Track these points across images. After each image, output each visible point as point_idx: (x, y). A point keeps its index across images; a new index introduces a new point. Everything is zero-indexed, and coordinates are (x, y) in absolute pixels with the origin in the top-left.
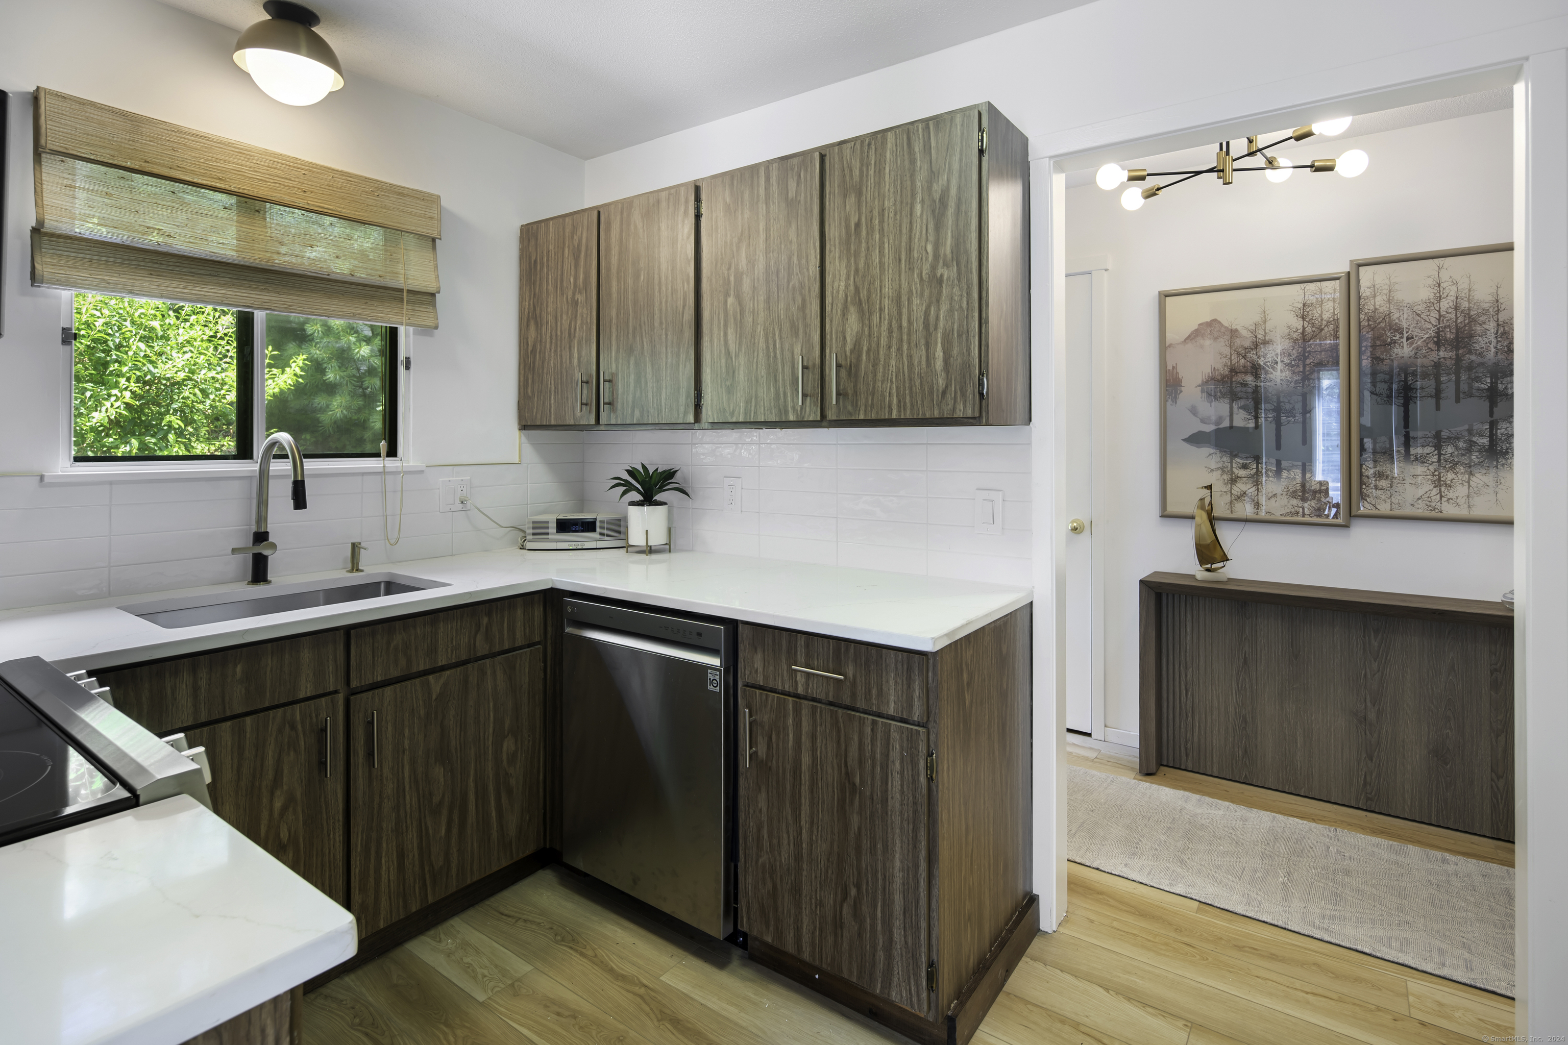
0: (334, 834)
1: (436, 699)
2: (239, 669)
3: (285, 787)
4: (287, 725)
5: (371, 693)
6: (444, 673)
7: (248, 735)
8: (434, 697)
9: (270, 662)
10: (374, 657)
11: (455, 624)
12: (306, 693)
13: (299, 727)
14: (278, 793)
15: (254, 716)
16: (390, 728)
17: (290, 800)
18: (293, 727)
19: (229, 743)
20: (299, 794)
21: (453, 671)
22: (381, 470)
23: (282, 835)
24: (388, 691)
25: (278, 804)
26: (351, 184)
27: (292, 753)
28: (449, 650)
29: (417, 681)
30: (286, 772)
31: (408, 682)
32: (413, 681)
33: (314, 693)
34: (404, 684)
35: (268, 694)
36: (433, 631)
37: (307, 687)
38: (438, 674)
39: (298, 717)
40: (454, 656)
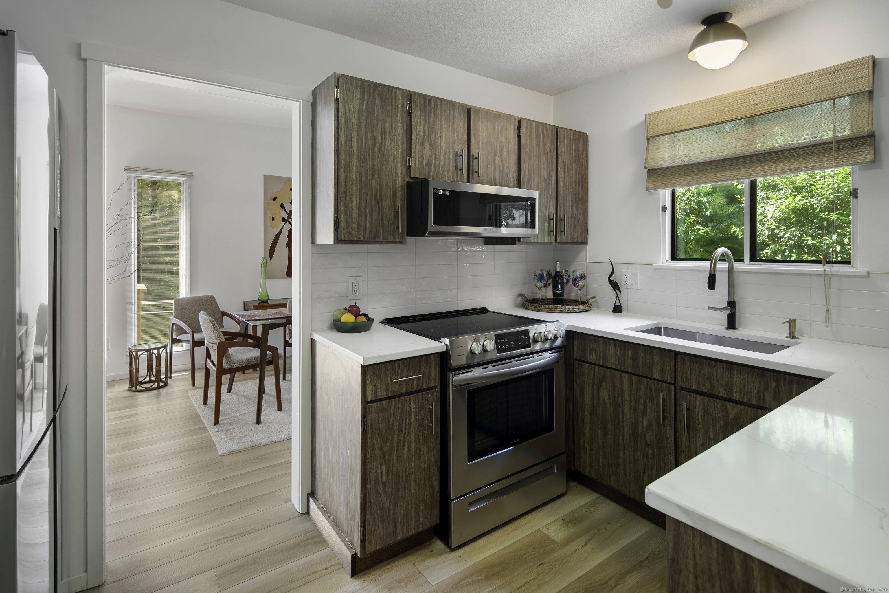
0: (670, 457)
1: (732, 420)
2: (630, 352)
3: (648, 417)
4: (648, 388)
5: (689, 393)
6: (738, 405)
7: (634, 384)
8: (730, 417)
9: (641, 355)
10: (690, 374)
11: (746, 377)
12: (657, 377)
13: (654, 392)
14: (645, 418)
15: (636, 376)
16: (701, 420)
17: (650, 425)
18: (651, 390)
19: (627, 383)
20: (654, 424)
21: (745, 407)
22: (822, 273)
23: (647, 439)
24: (699, 397)
25: (646, 423)
26: (788, 85)
27: (651, 403)
28: (742, 392)
29: (718, 401)
30: (648, 410)
31: (712, 399)
32: (715, 400)
33: (660, 379)
34: (709, 398)
35: (641, 369)
36: (730, 374)
37: (657, 374)
38: (733, 404)
39: (653, 387)
40: (746, 398)
